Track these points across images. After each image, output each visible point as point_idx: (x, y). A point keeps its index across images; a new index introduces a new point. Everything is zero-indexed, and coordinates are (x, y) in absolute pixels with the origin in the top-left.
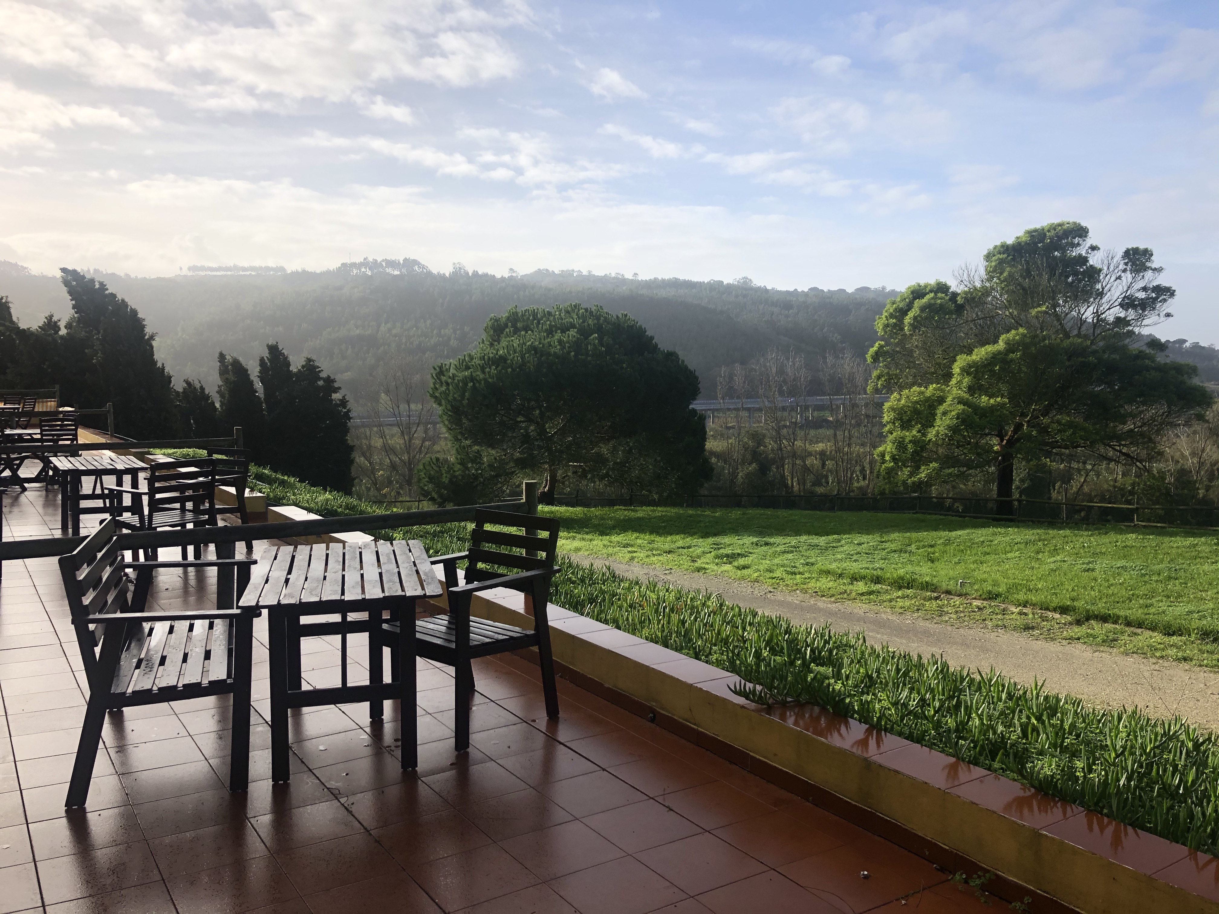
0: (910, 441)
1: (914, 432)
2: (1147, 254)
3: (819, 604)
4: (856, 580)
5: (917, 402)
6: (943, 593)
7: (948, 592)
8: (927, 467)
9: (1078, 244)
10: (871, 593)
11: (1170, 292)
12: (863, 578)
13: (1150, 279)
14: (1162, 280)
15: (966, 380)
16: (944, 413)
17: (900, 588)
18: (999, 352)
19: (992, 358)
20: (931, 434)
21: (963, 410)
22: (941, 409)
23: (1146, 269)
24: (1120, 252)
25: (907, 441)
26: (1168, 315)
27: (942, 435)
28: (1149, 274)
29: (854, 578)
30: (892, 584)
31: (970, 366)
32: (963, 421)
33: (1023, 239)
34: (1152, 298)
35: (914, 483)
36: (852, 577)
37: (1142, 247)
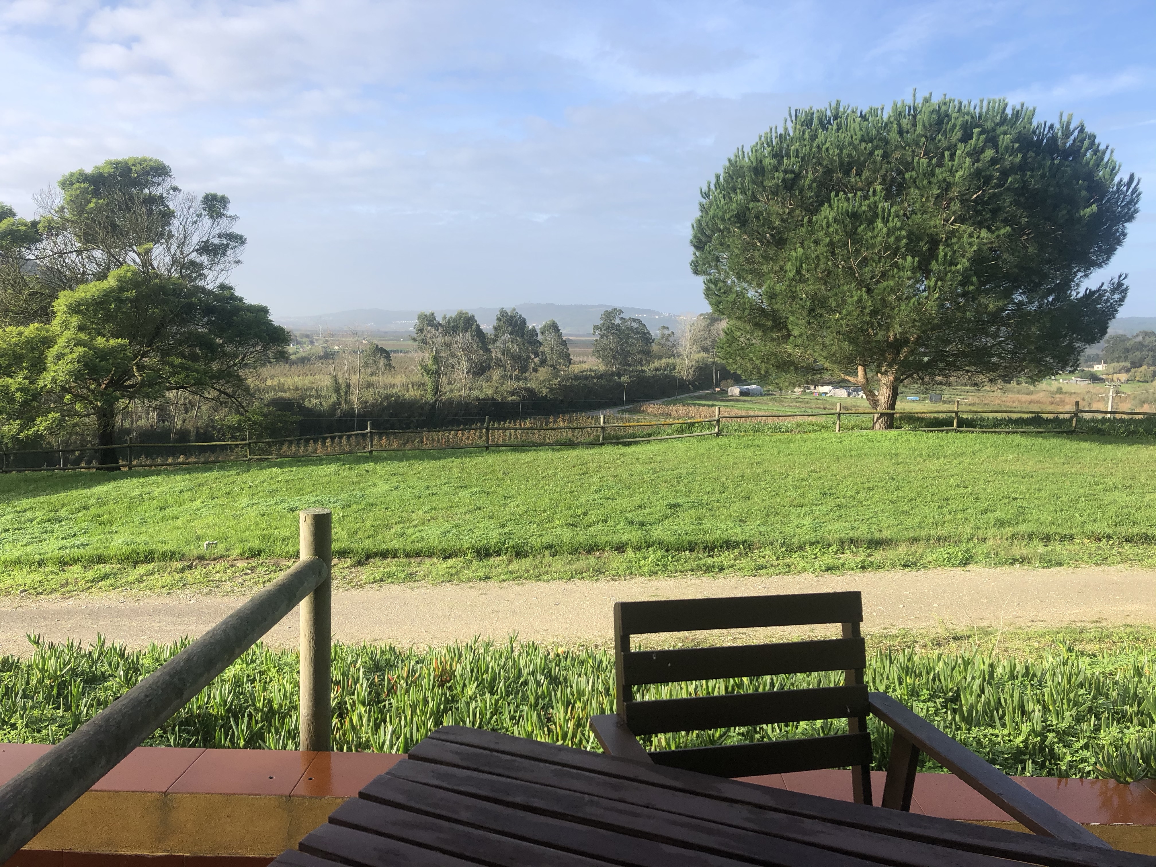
0: (18, 390)
1: (20, 380)
2: (224, 201)
3: (44, 605)
4: (66, 564)
5: (16, 344)
6: (194, 560)
7: (201, 558)
8: (44, 418)
9: (159, 184)
10: (106, 576)
11: (240, 240)
12: (77, 560)
13: (224, 226)
14: (236, 229)
15: (75, 320)
16: (59, 357)
17: (135, 564)
18: (112, 290)
19: (105, 295)
20: (45, 380)
21: (85, 352)
22: (54, 350)
23: (220, 215)
24: (200, 197)
25: (13, 389)
26: (238, 262)
27: (62, 381)
28: (224, 221)
29: (64, 563)
30: (123, 561)
31: (79, 304)
32: (86, 365)
33: (106, 170)
34: (223, 244)
35: (27, 437)
36: (60, 562)
37: (220, 194)
